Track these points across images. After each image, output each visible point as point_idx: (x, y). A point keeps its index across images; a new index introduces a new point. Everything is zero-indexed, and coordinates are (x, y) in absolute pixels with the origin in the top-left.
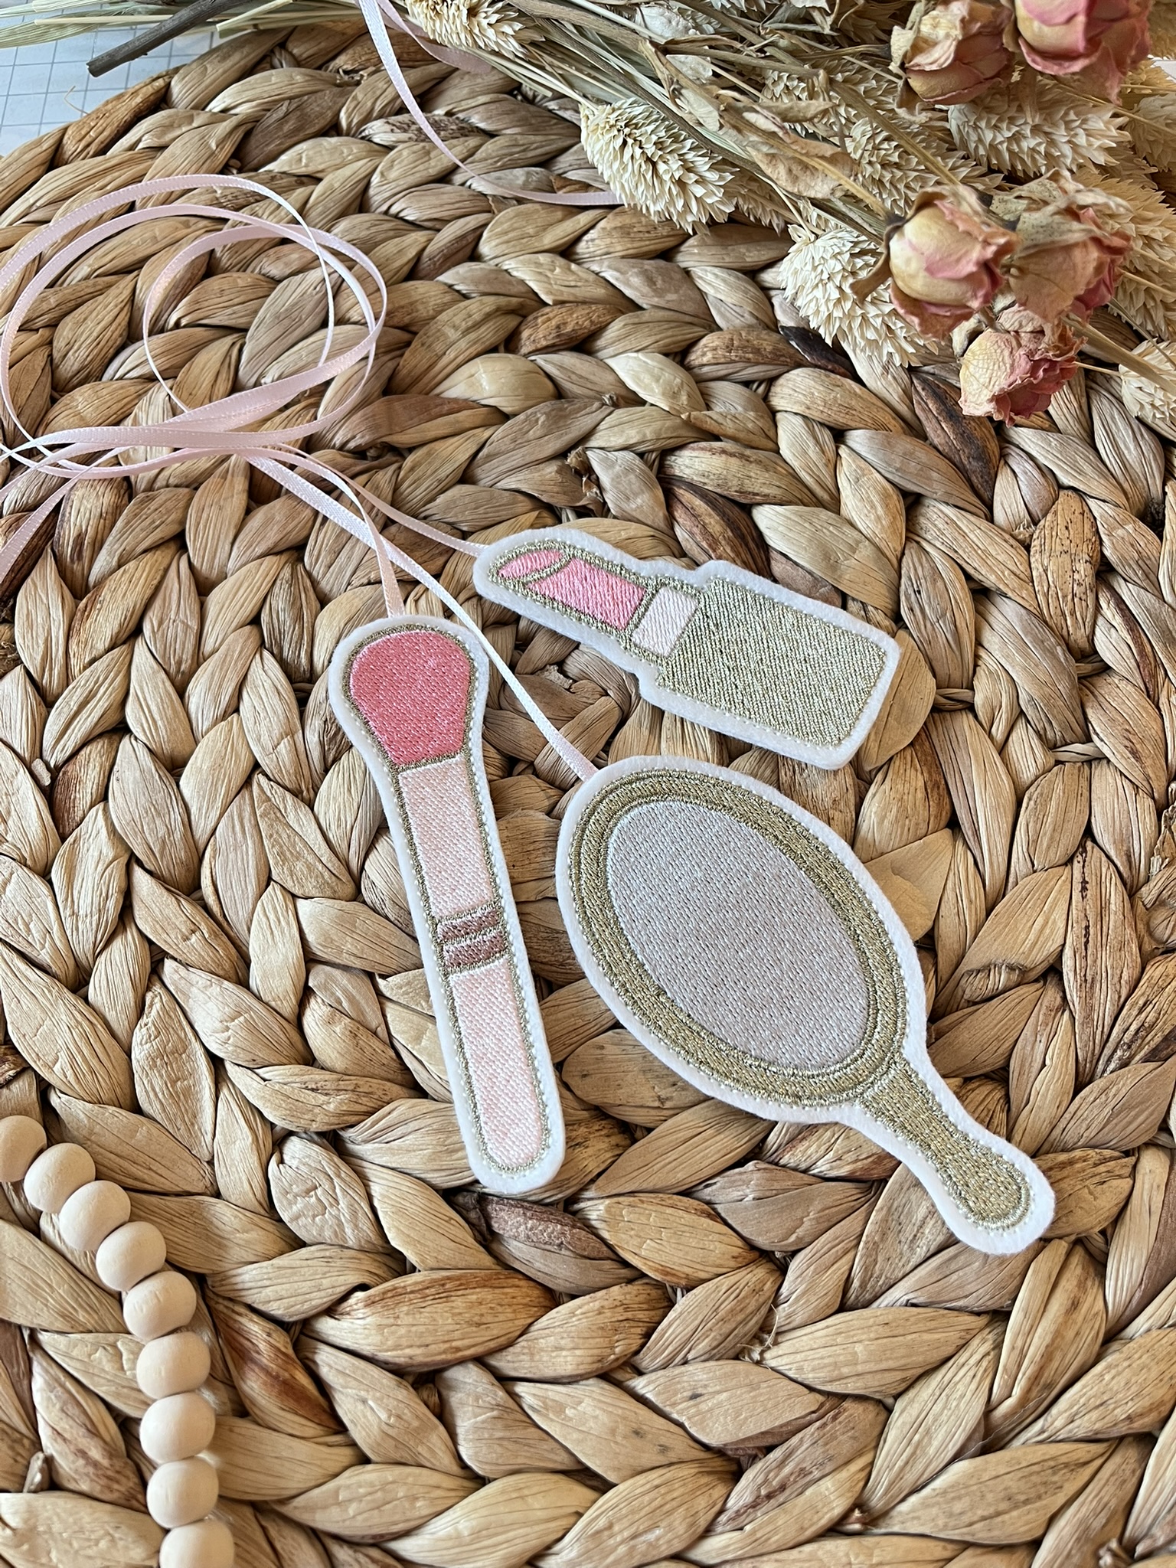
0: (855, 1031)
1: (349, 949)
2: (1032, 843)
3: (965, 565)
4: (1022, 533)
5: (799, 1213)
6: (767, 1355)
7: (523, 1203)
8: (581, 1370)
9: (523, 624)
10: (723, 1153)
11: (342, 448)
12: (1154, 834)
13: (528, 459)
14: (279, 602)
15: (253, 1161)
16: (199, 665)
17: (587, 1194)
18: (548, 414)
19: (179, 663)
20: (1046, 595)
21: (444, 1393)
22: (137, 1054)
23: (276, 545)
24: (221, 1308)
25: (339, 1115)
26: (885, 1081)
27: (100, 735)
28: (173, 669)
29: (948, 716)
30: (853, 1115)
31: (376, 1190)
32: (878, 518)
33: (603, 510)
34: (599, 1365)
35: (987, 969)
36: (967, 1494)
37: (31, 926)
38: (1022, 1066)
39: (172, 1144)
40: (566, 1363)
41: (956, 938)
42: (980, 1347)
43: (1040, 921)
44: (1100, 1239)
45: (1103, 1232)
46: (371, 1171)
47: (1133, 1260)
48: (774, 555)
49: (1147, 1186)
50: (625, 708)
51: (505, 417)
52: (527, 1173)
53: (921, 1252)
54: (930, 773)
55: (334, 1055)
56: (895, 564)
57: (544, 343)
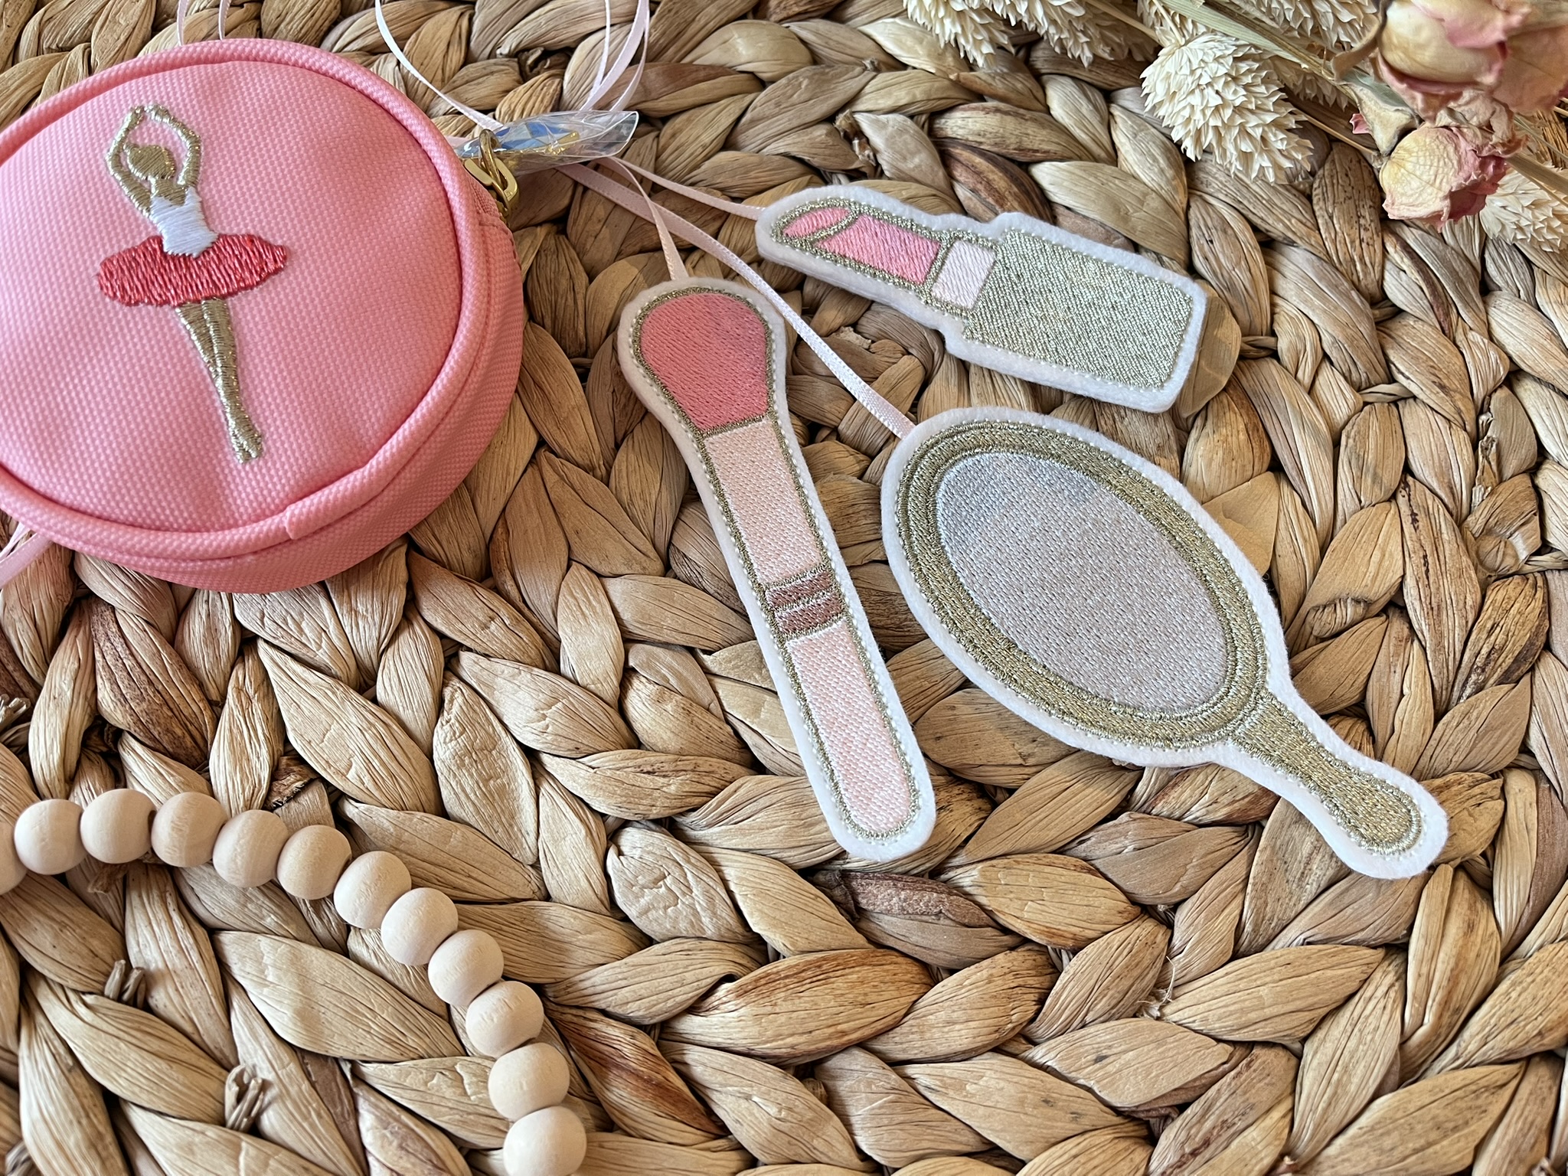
0: (1216, 669)
1: (670, 624)
2: (1357, 481)
3: (1251, 216)
4: (1301, 183)
5: (1182, 860)
6: (1167, 1010)
7: (890, 874)
8: (979, 1041)
9: (808, 288)
10: (1095, 805)
12: (1472, 465)
13: (795, 123)
14: (547, 273)
15: (590, 857)
17: (956, 861)
18: (810, 78)
20: (1334, 242)
21: (830, 1083)
22: (442, 753)
23: (536, 214)
24: (569, 1017)
25: (681, 797)
26: (1255, 717)
29: (1253, 363)
30: (1227, 754)
31: (730, 873)
32: (1162, 171)
33: (877, 172)
34: (996, 1035)
35: (1332, 604)
36: (1396, 1128)
37: (304, 625)
38: (1380, 697)
39: (491, 848)
40: (961, 1038)
41: (1296, 576)
42: (1384, 978)
43: (1377, 554)
44: (1482, 861)
45: (1484, 855)
46: (720, 856)
47: (1518, 879)
48: (1060, 210)
49: (1520, 805)
50: (929, 367)
51: (762, 84)
52: (899, 838)
53: (1311, 889)
54: (1247, 416)
55: (667, 735)
56: (1182, 215)
57: (796, 9)
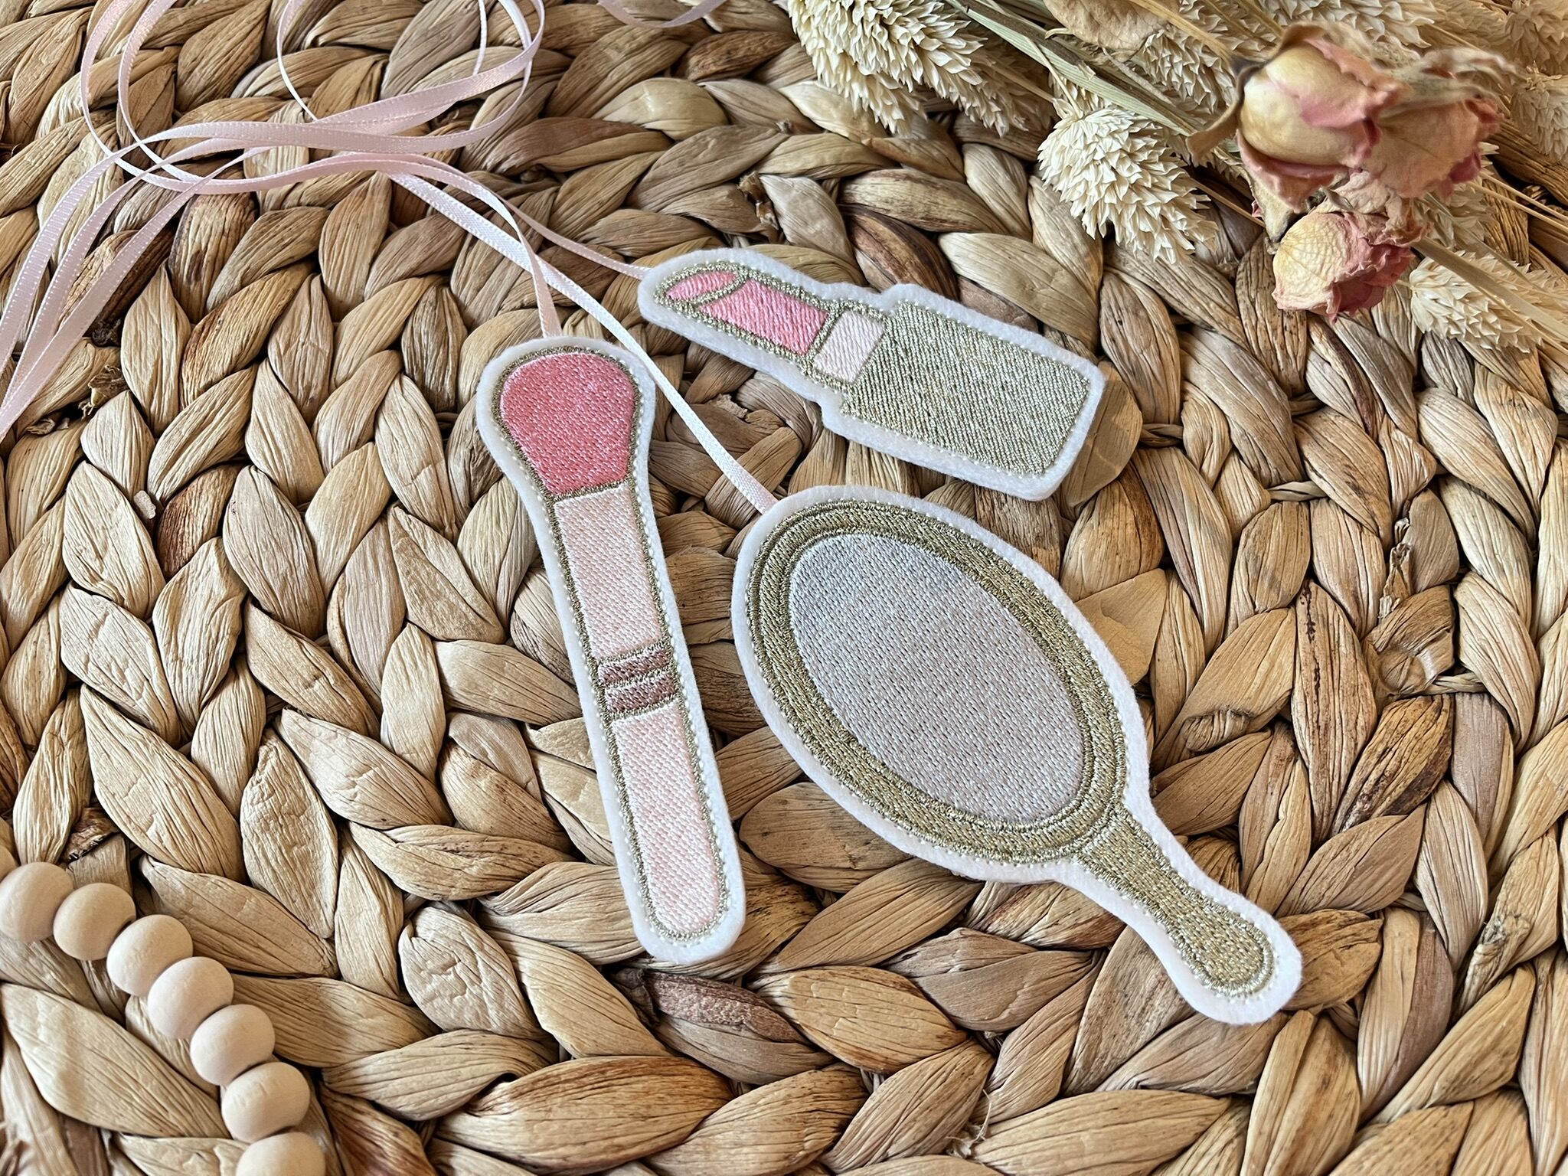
0: (1071, 781)
1: (496, 695)
2: (1253, 583)
3: (1167, 298)
4: (1225, 266)
5: (1012, 985)
6: (979, 1149)
7: (696, 977)
8: (765, 1169)
9: (692, 352)
10: (924, 918)
11: (494, 169)
12: (1382, 574)
13: (698, 182)
14: (422, 324)
15: (381, 934)
16: (330, 393)
17: (770, 968)
18: (719, 138)
19: (308, 389)
20: (1255, 328)
22: (248, 815)
23: (419, 265)
24: (339, 1106)
25: (484, 880)
26: (1106, 834)
27: (215, 467)
28: (301, 395)
29: (1155, 452)
30: (1071, 873)
31: (525, 965)
32: (1075, 247)
33: (779, 237)
34: (786, 1163)
35: (1210, 715)
37: (127, 673)
38: (1253, 820)
39: (285, 918)
40: (748, 1161)
41: (1175, 683)
42: (1222, 1133)
43: (1265, 664)
44: (1348, 1009)
45: (1351, 1003)
46: (519, 945)
47: (1387, 1032)
48: (965, 284)
49: (1397, 950)
50: (806, 441)
51: (671, 142)
52: (702, 940)
53: (1151, 1027)
54: (1139, 507)
55: (478, 812)
56: (1094, 294)
57: (714, 69)
